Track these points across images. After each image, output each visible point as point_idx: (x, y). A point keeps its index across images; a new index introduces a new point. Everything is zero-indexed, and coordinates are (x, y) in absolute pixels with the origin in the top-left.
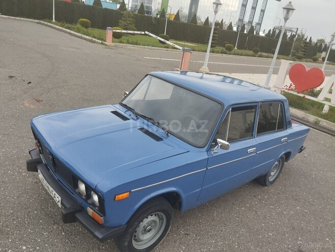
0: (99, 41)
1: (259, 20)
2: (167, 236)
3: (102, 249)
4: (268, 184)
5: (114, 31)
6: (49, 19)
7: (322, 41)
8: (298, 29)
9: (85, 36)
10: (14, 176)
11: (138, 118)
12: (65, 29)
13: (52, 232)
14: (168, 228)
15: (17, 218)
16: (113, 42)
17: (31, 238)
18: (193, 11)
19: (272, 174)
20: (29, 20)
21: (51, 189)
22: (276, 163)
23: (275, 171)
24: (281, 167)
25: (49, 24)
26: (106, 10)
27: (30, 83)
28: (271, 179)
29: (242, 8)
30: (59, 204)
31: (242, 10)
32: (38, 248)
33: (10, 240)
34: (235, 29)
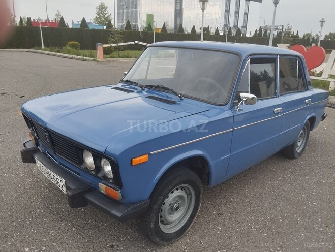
0: (90, 58)
1: (244, 23)
2: (197, 218)
3: (124, 240)
4: (296, 155)
5: (104, 46)
6: (39, 46)
7: (309, 35)
8: (283, 26)
9: (76, 57)
10: (10, 178)
11: (143, 90)
12: (55, 53)
13: (60, 229)
14: (199, 205)
15: (17, 219)
16: (104, 58)
17: (35, 238)
18: (178, 23)
19: (299, 144)
20: (18, 50)
21: (52, 173)
22: (302, 131)
23: (301, 140)
24: (306, 136)
25: (39, 51)
26: (93, 30)
27: (23, 96)
28: (299, 150)
29: (225, 14)
30: (64, 188)
31: (226, 15)
32: (44, 248)
33: (9, 244)
34: (221, 34)
